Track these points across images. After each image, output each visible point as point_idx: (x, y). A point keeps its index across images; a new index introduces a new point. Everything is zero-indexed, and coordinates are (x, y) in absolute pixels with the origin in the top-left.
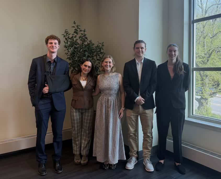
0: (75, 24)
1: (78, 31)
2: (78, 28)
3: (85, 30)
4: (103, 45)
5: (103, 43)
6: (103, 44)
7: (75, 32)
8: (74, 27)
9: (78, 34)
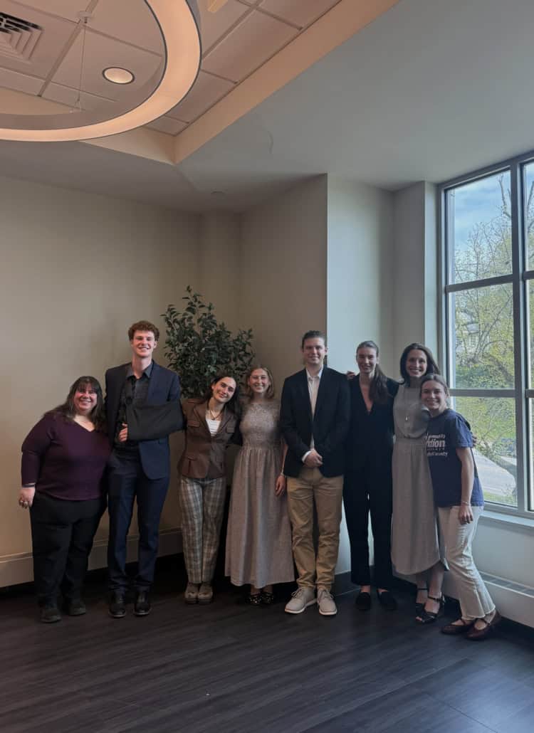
0: (190, 291)
1: (195, 306)
2: (196, 301)
3: (211, 304)
4: (250, 336)
5: (250, 331)
6: (251, 333)
7: (189, 309)
8: (187, 298)
9: (196, 314)
